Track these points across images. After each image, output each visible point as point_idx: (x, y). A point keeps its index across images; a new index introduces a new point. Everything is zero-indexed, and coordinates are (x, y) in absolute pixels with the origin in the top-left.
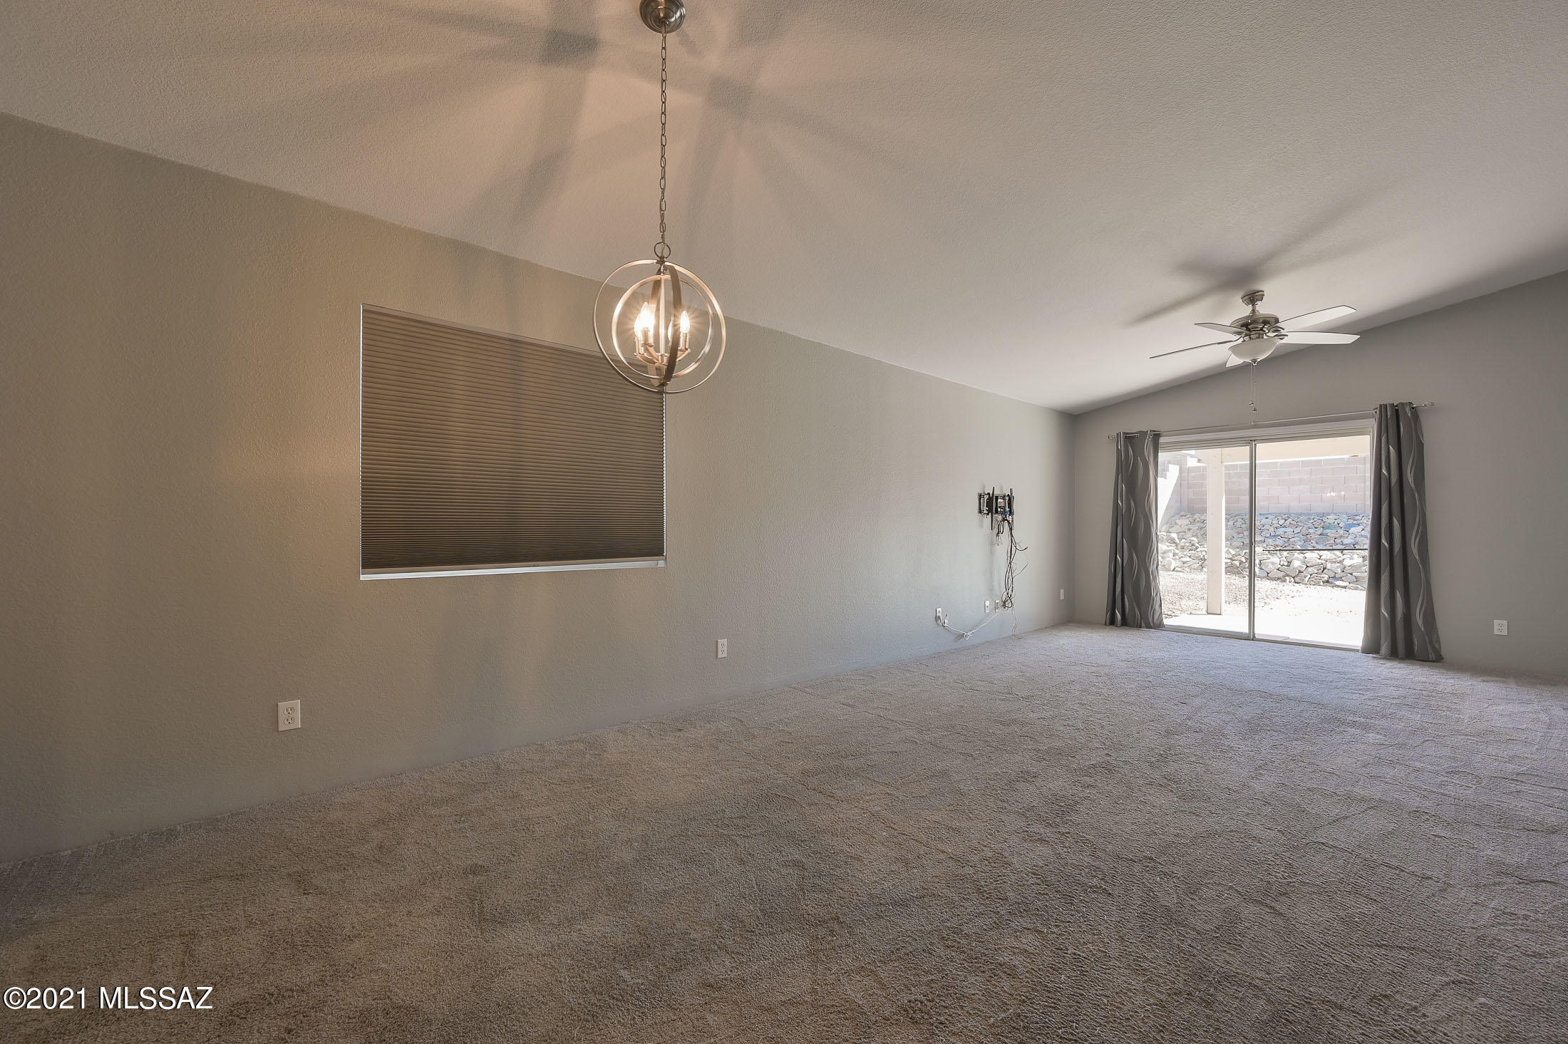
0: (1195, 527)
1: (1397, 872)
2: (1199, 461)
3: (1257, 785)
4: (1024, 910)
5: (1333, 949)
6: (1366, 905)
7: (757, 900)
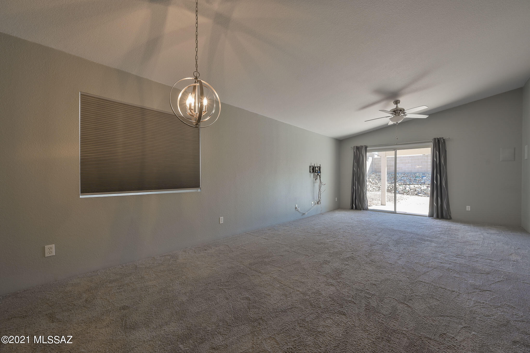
0: (377, 177)
1: (444, 290)
2: (378, 156)
3: (400, 262)
4: (327, 311)
5: (427, 318)
6: (436, 302)
7: (232, 313)
